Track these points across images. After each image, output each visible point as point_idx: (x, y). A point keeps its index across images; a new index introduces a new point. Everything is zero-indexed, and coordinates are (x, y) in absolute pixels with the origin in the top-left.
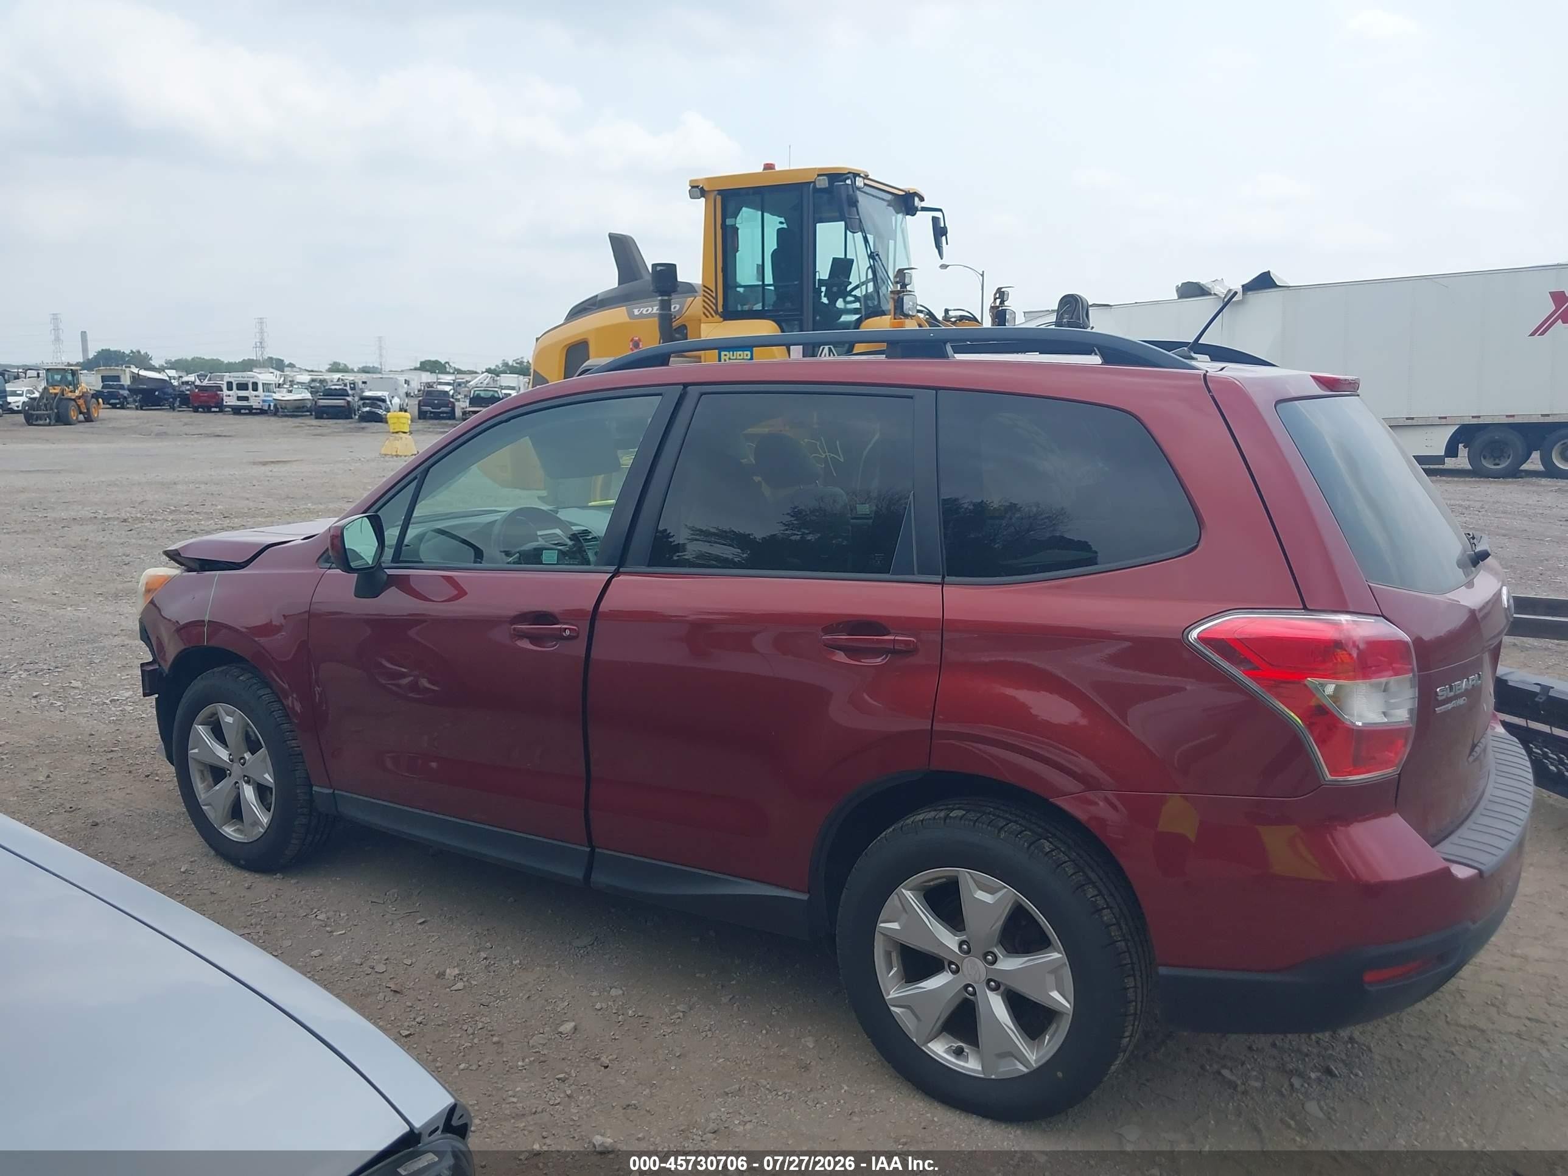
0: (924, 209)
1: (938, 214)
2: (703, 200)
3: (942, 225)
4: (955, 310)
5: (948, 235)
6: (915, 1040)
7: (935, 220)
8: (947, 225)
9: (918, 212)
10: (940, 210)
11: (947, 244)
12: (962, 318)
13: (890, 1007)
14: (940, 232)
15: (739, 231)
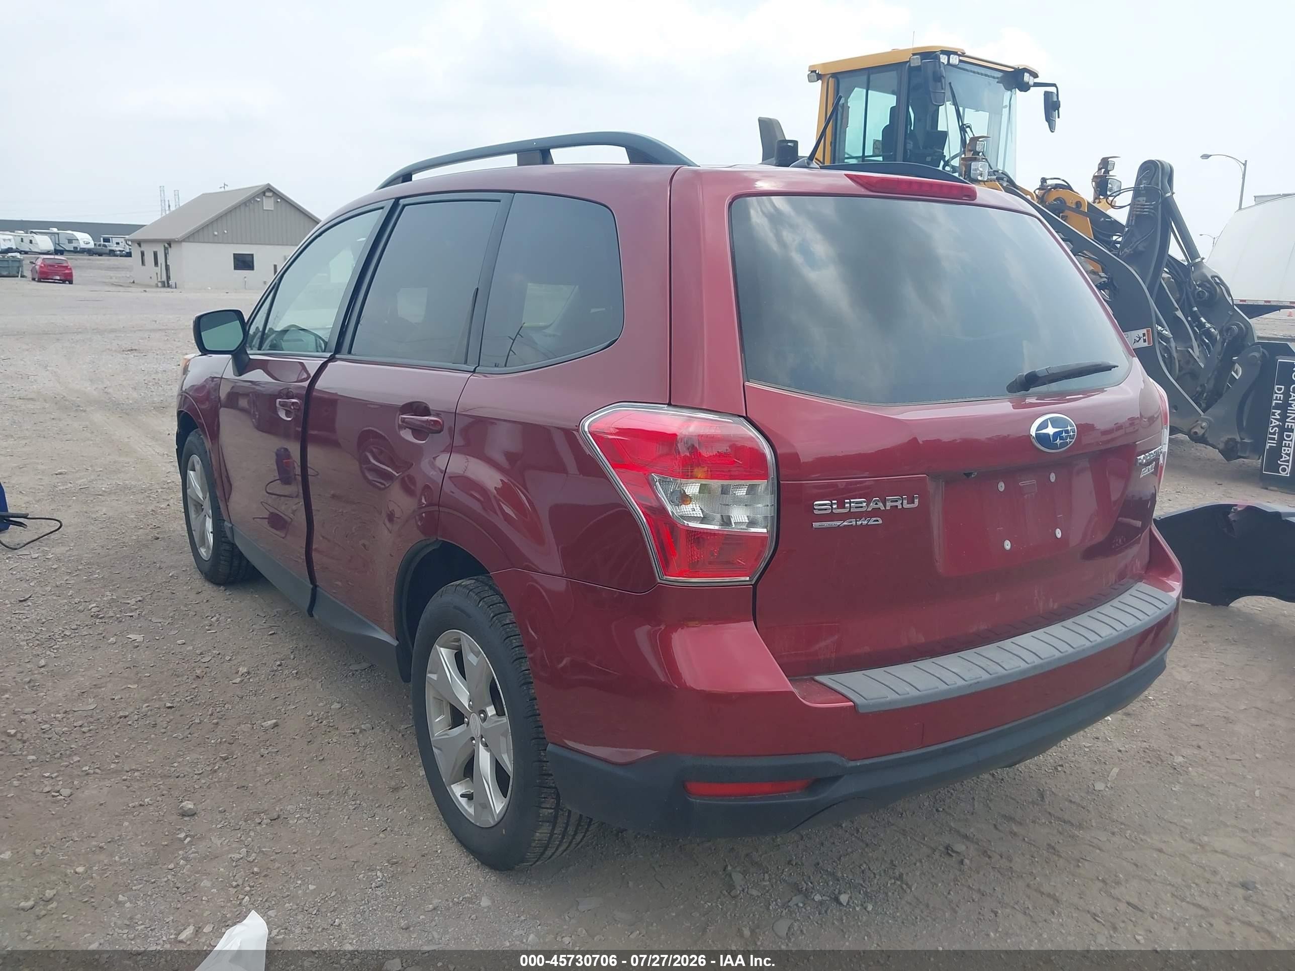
0: (1037, 85)
1: (1053, 89)
2: (820, 82)
3: (1055, 99)
4: (1051, 179)
5: (1060, 109)
6: (444, 780)
7: (1047, 95)
8: (1060, 99)
9: (1031, 88)
10: (1054, 85)
11: (1059, 117)
12: (1057, 186)
13: (433, 748)
14: (1052, 106)
15: (850, 109)
